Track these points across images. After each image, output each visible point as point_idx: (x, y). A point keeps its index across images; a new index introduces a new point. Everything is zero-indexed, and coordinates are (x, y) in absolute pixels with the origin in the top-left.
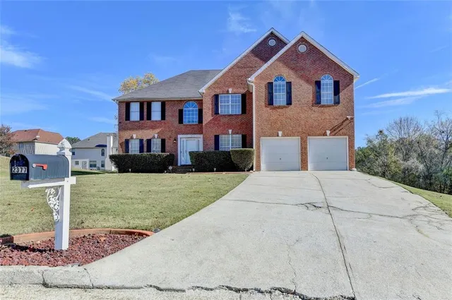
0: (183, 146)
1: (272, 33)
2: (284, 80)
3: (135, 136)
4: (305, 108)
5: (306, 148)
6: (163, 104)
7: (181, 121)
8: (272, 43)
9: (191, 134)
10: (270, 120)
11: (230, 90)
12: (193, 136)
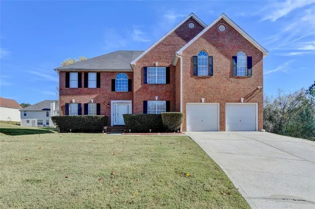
0: (115, 110)
1: (191, 18)
2: (206, 55)
3: (74, 101)
4: (224, 79)
5: (224, 113)
6: (99, 75)
7: (113, 89)
8: (192, 26)
9: (122, 100)
10: (194, 88)
11: (157, 64)
12: (124, 101)
